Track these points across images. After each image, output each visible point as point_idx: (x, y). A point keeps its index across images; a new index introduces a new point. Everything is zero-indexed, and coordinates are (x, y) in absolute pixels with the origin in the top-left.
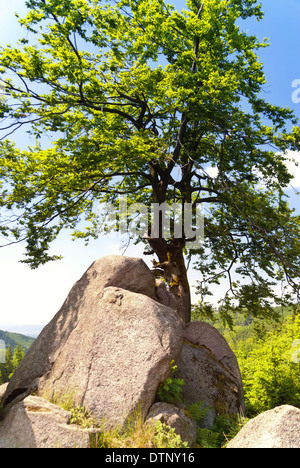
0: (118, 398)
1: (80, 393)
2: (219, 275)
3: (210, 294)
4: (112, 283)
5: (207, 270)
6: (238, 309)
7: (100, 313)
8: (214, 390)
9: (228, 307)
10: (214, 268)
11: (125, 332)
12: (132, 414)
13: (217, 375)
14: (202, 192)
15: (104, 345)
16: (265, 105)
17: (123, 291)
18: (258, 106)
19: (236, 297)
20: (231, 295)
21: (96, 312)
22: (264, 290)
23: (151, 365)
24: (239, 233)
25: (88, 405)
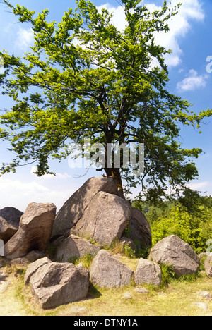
0: (108, 235)
1: (92, 234)
2: (136, 183)
3: (130, 193)
4: (101, 189)
5: (130, 180)
6: (146, 202)
7: (99, 203)
8: (141, 237)
9: (140, 201)
10: (133, 178)
11: (110, 210)
12: (114, 240)
13: (141, 231)
14: (130, 136)
15: (101, 215)
16: (167, 93)
17: (107, 194)
18: (163, 94)
19: (145, 195)
20: (142, 194)
21: (96, 202)
22: (161, 192)
23: (121, 223)
24: (149, 160)
25: (95, 238)
